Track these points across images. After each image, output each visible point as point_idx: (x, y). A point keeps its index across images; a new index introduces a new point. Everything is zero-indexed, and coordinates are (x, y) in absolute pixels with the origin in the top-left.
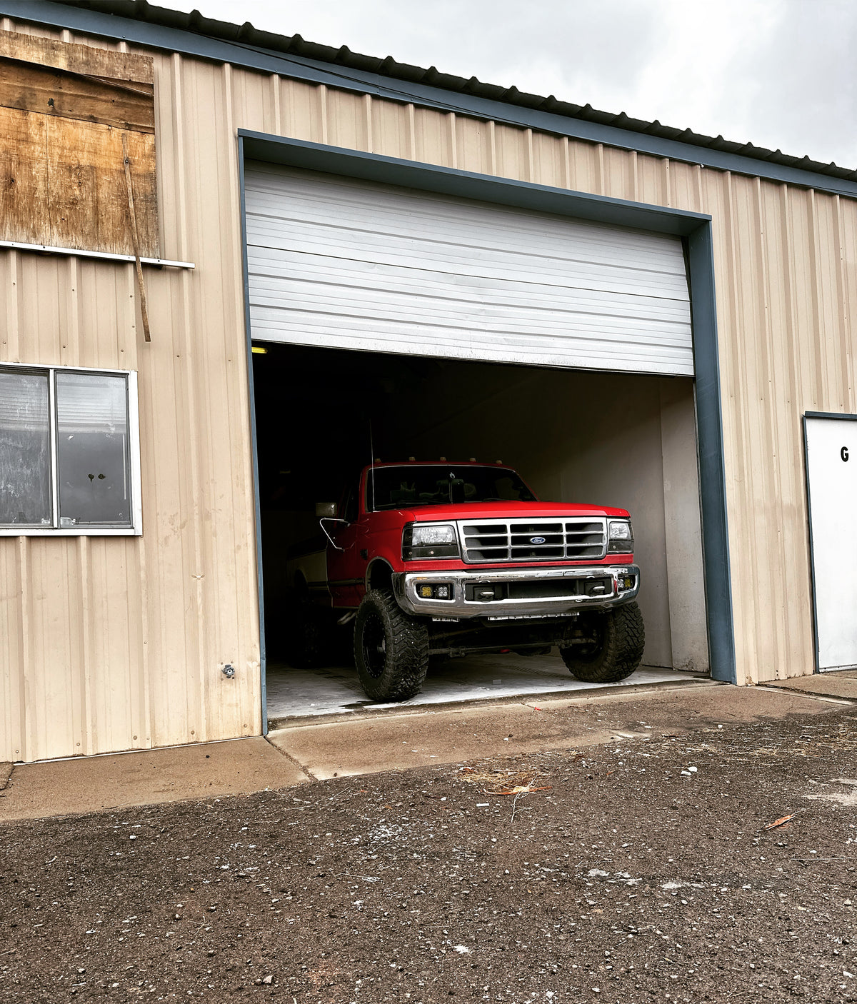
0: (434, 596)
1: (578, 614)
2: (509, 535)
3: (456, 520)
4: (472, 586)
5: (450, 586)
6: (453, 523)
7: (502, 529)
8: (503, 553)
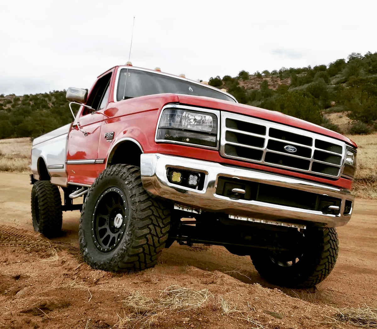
0: (184, 182)
1: (305, 228)
2: (267, 137)
3: (220, 110)
4: (225, 181)
5: (202, 175)
6: (217, 113)
7: (261, 130)
8: (257, 155)
